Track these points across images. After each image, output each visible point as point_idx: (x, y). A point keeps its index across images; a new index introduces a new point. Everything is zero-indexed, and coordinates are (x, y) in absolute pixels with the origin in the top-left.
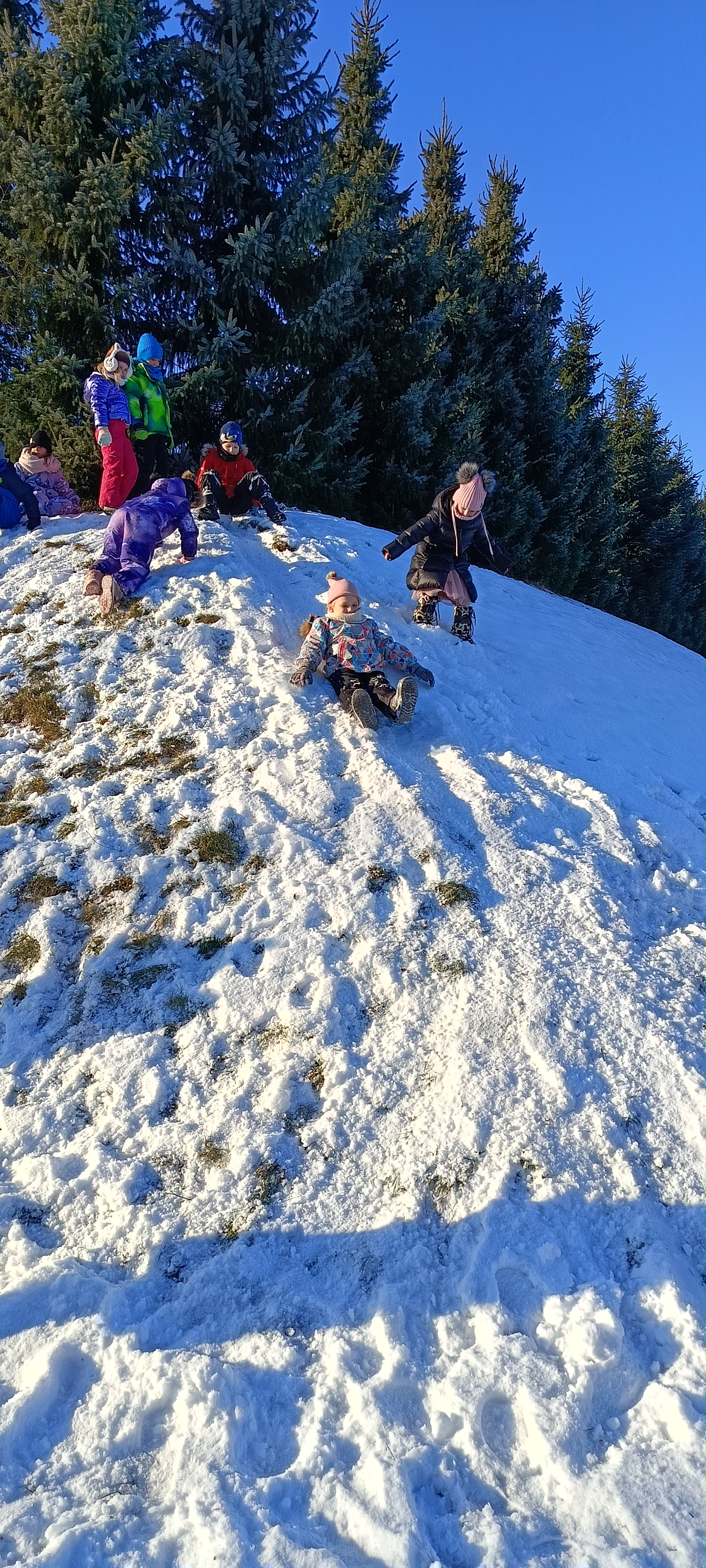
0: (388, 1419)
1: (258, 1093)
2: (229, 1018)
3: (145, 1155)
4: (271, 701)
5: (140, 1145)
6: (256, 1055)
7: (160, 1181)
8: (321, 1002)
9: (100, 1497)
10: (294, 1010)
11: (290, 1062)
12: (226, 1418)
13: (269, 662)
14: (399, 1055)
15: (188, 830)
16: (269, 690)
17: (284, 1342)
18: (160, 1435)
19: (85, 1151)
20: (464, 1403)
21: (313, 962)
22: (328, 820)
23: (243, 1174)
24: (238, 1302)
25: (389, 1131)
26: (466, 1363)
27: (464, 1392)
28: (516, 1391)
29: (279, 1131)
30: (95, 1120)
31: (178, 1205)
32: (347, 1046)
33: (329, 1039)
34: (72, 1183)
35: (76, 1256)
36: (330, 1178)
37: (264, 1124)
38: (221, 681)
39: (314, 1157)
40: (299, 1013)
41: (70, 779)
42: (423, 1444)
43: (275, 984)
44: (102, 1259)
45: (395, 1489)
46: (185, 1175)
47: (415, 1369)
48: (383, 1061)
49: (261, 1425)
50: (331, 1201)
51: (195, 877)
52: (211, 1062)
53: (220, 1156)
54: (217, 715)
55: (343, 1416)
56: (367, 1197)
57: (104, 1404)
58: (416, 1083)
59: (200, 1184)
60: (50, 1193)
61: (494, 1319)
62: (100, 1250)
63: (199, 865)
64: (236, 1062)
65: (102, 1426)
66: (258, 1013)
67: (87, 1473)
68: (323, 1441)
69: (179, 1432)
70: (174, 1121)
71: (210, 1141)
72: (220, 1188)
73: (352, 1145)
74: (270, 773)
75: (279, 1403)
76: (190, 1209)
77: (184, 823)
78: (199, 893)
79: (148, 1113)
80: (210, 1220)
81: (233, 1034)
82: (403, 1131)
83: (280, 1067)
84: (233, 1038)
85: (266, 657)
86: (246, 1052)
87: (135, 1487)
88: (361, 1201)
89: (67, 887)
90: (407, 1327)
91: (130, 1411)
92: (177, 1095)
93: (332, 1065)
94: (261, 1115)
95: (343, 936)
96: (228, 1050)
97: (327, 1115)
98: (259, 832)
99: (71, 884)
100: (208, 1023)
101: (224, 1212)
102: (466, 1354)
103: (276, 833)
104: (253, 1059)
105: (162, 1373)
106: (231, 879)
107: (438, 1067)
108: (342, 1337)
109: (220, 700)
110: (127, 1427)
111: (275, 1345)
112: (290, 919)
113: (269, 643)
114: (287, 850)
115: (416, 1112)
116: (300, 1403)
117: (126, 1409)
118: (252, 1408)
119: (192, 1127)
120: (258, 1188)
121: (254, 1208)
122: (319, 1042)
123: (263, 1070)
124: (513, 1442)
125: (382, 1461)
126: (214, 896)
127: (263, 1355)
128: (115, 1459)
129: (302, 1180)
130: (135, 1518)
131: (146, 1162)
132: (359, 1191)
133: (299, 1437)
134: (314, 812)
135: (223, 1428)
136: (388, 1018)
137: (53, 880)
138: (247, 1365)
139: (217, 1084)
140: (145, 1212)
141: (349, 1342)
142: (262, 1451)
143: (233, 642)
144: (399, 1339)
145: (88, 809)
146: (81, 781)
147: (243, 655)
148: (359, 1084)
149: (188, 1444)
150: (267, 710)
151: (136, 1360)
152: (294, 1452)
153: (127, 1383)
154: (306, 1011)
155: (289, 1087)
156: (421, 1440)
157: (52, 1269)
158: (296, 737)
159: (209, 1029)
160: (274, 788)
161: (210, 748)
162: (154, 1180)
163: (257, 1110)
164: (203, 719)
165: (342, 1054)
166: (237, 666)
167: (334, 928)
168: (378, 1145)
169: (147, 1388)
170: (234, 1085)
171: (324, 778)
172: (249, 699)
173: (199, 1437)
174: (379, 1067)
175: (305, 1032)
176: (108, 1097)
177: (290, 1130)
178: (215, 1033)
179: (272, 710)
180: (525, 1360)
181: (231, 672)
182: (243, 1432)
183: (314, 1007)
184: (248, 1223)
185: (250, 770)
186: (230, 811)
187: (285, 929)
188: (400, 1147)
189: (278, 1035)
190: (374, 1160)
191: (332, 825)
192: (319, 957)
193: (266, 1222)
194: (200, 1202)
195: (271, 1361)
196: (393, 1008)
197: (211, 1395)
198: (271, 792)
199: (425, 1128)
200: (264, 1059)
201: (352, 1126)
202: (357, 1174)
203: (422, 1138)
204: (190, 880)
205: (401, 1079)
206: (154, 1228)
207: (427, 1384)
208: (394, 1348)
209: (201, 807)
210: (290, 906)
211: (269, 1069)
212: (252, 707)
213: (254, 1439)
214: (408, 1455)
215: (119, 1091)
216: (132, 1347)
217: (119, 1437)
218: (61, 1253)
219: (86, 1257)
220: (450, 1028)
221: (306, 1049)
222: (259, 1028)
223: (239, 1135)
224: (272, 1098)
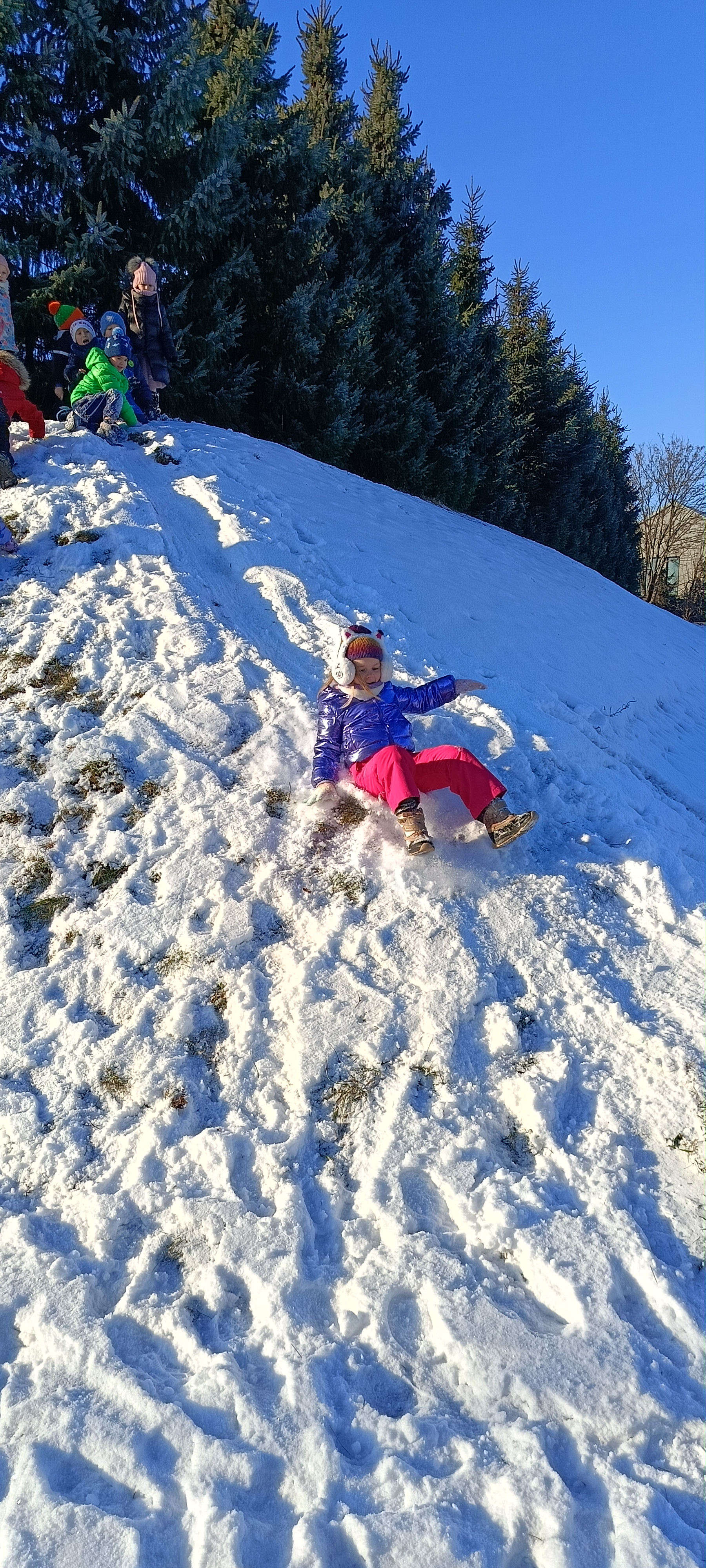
0: (297, 1323)
1: (159, 1019)
4: (159, 624)
8: (222, 926)
10: (194, 936)
11: (192, 987)
13: (155, 581)
16: (155, 612)
20: (370, 1300)
21: (212, 888)
22: (224, 745)
26: (372, 1263)
27: (370, 1290)
28: (420, 1286)
29: (182, 1054)
33: (231, 963)
37: (167, 1049)
40: (199, 938)
42: (332, 1342)
43: (174, 911)
45: (305, 1386)
47: (322, 1273)
51: (87, 807)
53: (123, 1082)
61: (399, 1220)
62: (2, 1181)
63: (91, 795)
66: (157, 940)
71: (112, 1069)
74: (160, 697)
83: (182, 992)
85: (153, 576)
93: (234, 988)
94: (163, 1040)
95: (242, 860)
97: (235, 1036)
98: (152, 760)
102: (373, 1255)
103: (170, 759)
112: (188, 846)
113: (160, 561)
114: (182, 777)
122: (221, 965)
123: (164, 997)
124: (418, 1334)
125: (292, 1361)
134: (207, 737)
150: (155, 632)
154: (207, 936)
155: (191, 1011)
156: (330, 1338)
158: (187, 660)
160: (165, 713)
161: (96, 673)
163: (160, 1035)
165: (244, 976)
167: (233, 854)
175: (205, 958)
177: (193, 1053)
179: (160, 633)
180: (428, 1256)
183: (215, 931)
186: (119, 740)
187: (182, 857)
189: (178, 961)
192: (218, 883)
196: (295, 930)
198: (162, 718)
200: (165, 986)
204: (81, 810)
207: (334, 1285)
210: (187, 833)
211: (170, 995)
214: (317, 1353)
221: (207, 973)
222: (159, 955)
223: (141, 1061)
224: (174, 1023)
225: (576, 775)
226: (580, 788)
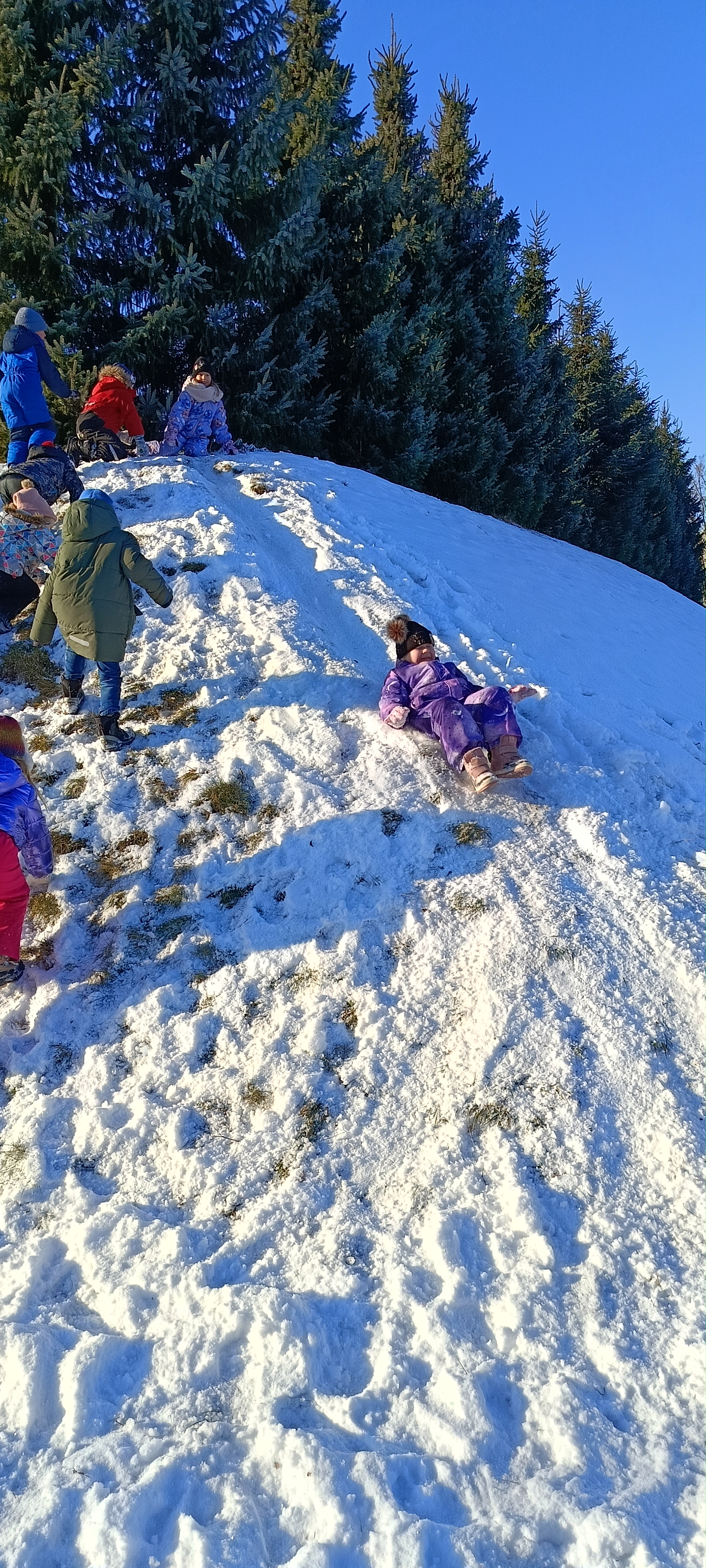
0: (455, 1337)
1: (294, 1036)
2: (258, 965)
3: (190, 1101)
4: (267, 649)
5: (183, 1092)
6: (288, 999)
7: (206, 1124)
8: (347, 945)
9: (189, 1426)
10: (322, 954)
11: (323, 1004)
12: (300, 1345)
13: (261, 609)
14: (428, 992)
15: (197, 782)
16: (264, 637)
17: (346, 1271)
18: (237, 1365)
19: (130, 1100)
21: (335, 907)
22: (336, 766)
23: (287, 1115)
24: (297, 1236)
25: (425, 1065)
29: (318, 1071)
30: (135, 1070)
31: (227, 1147)
32: (377, 986)
33: (358, 981)
34: (120, 1131)
35: (132, 1200)
36: (372, 1114)
37: (303, 1065)
38: (214, 631)
39: (354, 1094)
40: (327, 957)
41: (72, 736)
42: (491, 1357)
43: (300, 929)
44: (158, 1203)
45: (471, 1402)
46: (231, 1118)
47: (475, 1289)
48: (413, 999)
49: (334, 1350)
50: (376, 1135)
51: (209, 829)
52: (244, 1008)
53: (263, 1098)
54: (215, 665)
55: (411, 1337)
56: (410, 1130)
57: (180, 1339)
58: (447, 1018)
59: (246, 1125)
60: (101, 1140)
62: (156, 1193)
63: (212, 817)
64: (269, 1007)
65: (180, 1360)
66: (286, 959)
67: (170, 1405)
68: (396, 1361)
69: (257, 1361)
70: (214, 1067)
71: (252, 1084)
72: (267, 1128)
73: (391, 1081)
74: (274, 722)
75: (348, 1328)
76: (240, 1150)
77: (192, 776)
78: (216, 843)
79: (187, 1060)
80: (260, 1160)
81: (264, 980)
82: (439, 1065)
83: (313, 1009)
84: (264, 984)
85: (257, 605)
86: (278, 997)
87: (220, 1414)
88: (405, 1133)
89: (82, 843)
90: (463, 1250)
91: (206, 1345)
92: (215, 1041)
93: (364, 1005)
94: (299, 1056)
95: (361, 880)
96: (260, 996)
97: (363, 1053)
98: (269, 781)
99: (86, 840)
100: (238, 971)
101: (273, 1152)
103: (286, 782)
104: (285, 1003)
105: (234, 1307)
106: (246, 829)
107: (468, 1003)
108: (401, 1262)
109: (216, 650)
110: (205, 1359)
111: (338, 1274)
112: (309, 865)
113: (259, 589)
114: (299, 798)
115: (450, 1046)
116: (368, 1327)
117: (202, 1342)
118: (324, 1335)
119: (233, 1072)
120: (303, 1126)
121: (302, 1146)
122: (349, 983)
123: (297, 1014)
125: (455, 1376)
126: (230, 846)
127: (328, 1284)
128: (198, 1389)
129: (345, 1117)
130: (226, 1443)
131: (191, 1108)
132: (401, 1124)
133: (372, 1359)
134: (321, 759)
135: (299, 1354)
136: (414, 957)
137: (68, 837)
138: (312, 1294)
139: (253, 1029)
140: (196, 1155)
141: (408, 1267)
142: (337, 1373)
143: (222, 590)
144: (457, 1262)
145: (94, 766)
146: (83, 737)
147: (234, 603)
148: (392, 1022)
149: (266, 1372)
150: (264, 658)
151: (206, 1296)
152: (367, 1374)
153: (200, 1318)
154: (334, 955)
155: (324, 1029)
156: (488, 1354)
157: (112, 1215)
159: (239, 976)
160: (279, 737)
161: (210, 699)
162: (200, 1124)
163: (295, 1052)
164: (200, 670)
165: (373, 994)
166: (228, 615)
167: (352, 873)
168: (415, 1080)
169: (221, 1322)
170: (269, 1029)
171: (328, 725)
172: (245, 648)
173: (276, 1363)
174: (410, 1005)
176: (146, 1047)
177: (329, 1069)
178: (246, 979)
179: (269, 659)
181: (224, 620)
182: (318, 1357)
183: (342, 950)
184: (298, 1160)
185: (253, 719)
186: (238, 762)
187: (304, 876)
188: (437, 1081)
189: (307, 978)
190: (413, 1094)
191: (341, 771)
192: (341, 902)
193: (315, 1158)
194: (249, 1142)
195: (336, 1290)
196: (417, 948)
197: (283, 1324)
198: (277, 741)
199: (460, 1061)
200: (297, 1003)
201: (388, 1063)
202: (398, 1108)
203: (459, 1071)
204: (204, 831)
205: (432, 1015)
206: (206, 1171)
207: (487, 1302)
208: (453, 1270)
209: (207, 759)
210: (307, 853)
211: (302, 1012)
212: (248, 656)
213: (329, 1363)
214: (478, 1369)
215: (156, 1041)
216: (201, 1284)
217: (199, 1368)
218: (117, 1198)
219: (143, 1201)
220: (475, 965)
221: (337, 991)
222: (288, 973)
223: (280, 1077)
224: (309, 1040)
225: (684, 793)
226: (690, 806)
